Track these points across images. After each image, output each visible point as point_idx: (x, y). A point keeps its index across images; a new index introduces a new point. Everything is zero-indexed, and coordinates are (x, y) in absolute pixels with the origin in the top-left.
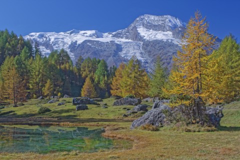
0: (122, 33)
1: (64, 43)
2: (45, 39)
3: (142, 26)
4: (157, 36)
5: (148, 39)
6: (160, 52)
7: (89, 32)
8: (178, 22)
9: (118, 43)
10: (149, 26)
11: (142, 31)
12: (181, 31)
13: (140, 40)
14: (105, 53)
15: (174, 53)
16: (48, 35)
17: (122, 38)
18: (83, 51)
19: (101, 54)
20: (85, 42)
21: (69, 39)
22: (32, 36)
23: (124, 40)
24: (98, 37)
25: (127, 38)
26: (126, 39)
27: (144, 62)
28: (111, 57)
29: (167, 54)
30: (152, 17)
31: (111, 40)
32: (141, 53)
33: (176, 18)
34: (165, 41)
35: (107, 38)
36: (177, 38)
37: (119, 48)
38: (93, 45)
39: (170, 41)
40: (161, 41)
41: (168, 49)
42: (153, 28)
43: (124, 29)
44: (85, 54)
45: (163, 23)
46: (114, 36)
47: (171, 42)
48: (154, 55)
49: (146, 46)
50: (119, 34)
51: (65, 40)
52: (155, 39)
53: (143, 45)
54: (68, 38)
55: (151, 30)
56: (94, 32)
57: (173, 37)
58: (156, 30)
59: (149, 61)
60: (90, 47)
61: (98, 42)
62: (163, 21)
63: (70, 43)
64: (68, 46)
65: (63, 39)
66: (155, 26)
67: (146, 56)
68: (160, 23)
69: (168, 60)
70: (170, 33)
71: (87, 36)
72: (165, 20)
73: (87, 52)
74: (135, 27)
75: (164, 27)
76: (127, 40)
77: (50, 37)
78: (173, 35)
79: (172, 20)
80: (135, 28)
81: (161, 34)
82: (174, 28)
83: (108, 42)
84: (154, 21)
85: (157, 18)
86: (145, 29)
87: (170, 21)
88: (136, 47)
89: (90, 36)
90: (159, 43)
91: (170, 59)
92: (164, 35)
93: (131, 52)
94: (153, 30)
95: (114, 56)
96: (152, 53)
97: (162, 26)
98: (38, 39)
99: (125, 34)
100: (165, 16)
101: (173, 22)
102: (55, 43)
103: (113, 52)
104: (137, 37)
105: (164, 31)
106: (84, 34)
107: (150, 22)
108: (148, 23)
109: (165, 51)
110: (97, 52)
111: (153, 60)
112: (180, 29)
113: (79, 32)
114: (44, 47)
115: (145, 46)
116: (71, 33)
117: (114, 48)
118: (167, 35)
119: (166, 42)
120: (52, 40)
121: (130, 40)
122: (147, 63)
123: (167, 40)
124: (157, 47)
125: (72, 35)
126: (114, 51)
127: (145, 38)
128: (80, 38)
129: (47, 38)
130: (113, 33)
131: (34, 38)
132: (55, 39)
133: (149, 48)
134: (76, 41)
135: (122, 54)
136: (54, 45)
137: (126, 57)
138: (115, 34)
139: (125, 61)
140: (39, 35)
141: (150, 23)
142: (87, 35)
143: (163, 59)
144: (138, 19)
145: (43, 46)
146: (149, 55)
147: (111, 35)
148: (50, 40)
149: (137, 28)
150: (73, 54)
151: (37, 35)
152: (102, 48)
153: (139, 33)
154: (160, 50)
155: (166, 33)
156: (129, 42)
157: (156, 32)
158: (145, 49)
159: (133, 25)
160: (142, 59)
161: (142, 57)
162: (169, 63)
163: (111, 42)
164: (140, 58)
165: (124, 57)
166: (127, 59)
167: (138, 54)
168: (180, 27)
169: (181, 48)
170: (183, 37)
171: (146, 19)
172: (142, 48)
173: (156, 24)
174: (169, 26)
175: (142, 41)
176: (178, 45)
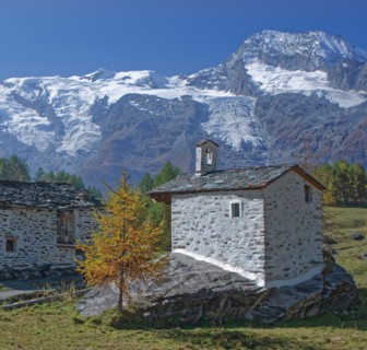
0: (210, 76)
1: (80, 103)
2: (37, 92)
3: (256, 59)
4: (290, 83)
5: (269, 89)
6: (296, 121)
7: (136, 75)
9: (200, 100)
10: (273, 59)
11: (257, 72)
12: (347, 70)
13: (251, 94)
14: (170, 126)
15: (326, 125)
16: (46, 82)
17: (210, 87)
18: (120, 120)
19: (161, 126)
20: (126, 98)
21: (91, 93)
22: (9, 85)
23: (214, 93)
24: (155, 87)
25: (222, 87)
26: (219, 90)
27: (258, 147)
28: (183, 134)
29: (310, 127)
30: (281, 37)
31: (185, 93)
32: (252, 125)
34: (308, 94)
35: (176, 89)
36: (339, 87)
37: (201, 112)
38: (143, 105)
39: (319, 95)
40: (300, 95)
41: (315, 114)
42: (283, 62)
44: (124, 128)
45: (306, 51)
46: (192, 83)
47: (323, 98)
48: (282, 130)
49: (265, 108)
50: (206, 78)
51: (82, 95)
52: (285, 90)
53: (257, 104)
54: (88, 89)
55: (278, 69)
56: (145, 74)
57: (330, 85)
58: (289, 68)
59: (269, 145)
60: (136, 110)
61: (153, 98)
62: (306, 45)
63: (91, 102)
64: (87, 108)
65: (76, 91)
66: (287, 58)
67: (264, 131)
68: (300, 50)
69: (314, 143)
70: (322, 74)
71: (130, 84)
72: (311, 43)
73: (128, 124)
74: (241, 60)
75: (309, 60)
76: (222, 94)
77: (49, 88)
78: (328, 79)
79: (328, 44)
80: (241, 63)
81: (301, 78)
82: (331, 63)
83: (176, 99)
84: (284, 45)
85: (291, 38)
86: (265, 67)
87: (323, 46)
88: (239, 110)
89: (138, 84)
90: (292, 101)
91: (318, 139)
92: (308, 79)
93: (228, 123)
94: (283, 67)
95: (189, 132)
96: (275, 125)
97: (303, 58)
98: (23, 94)
99: (218, 79)
100: (311, 34)
101: (331, 47)
102: (60, 101)
103: (187, 123)
104: (245, 84)
105: (308, 70)
106: (124, 78)
107: (276, 48)
108: (272, 50)
109: (307, 120)
110: (151, 123)
111: (277, 142)
112: (345, 65)
113: (113, 76)
114: (35, 112)
115: (260, 108)
116: (95, 79)
117: (191, 112)
118: (314, 79)
119: (311, 98)
120: (53, 94)
121: (229, 94)
122: (265, 149)
123: (314, 93)
124: (288, 110)
125: (97, 81)
126: (191, 120)
127: (262, 87)
128: (115, 89)
129: (41, 90)
130: (191, 76)
131: (13, 89)
132: (60, 91)
133: (270, 114)
134: (106, 98)
135: (208, 128)
136: (57, 106)
137: (215, 136)
138: (195, 79)
140: (25, 83)
141: (275, 52)
142: (132, 81)
144: (247, 42)
145: (33, 108)
146: (270, 131)
147: (185, 82)
148: (48, 94)
149: (244, 64)
150: (98, 127)
151: (20, 84)
152: (163, 113)
153: (249, 76)
154: (295, 117)
155: (312, 75)
156: (225, 98)
157: (290, 73)
158: (261, 116)
159: (235, 56)
160: (253, 138)
161: (254, 135)
162: (314, 150)
163: (183, 97)
164: (248, 138)
165: (213, 134)
166: (219, 140)
167: (244, 128)
168: (347, 60)
169: (346, 113)
170: (352, 85)
171: (267, 40)
172: (255, 113)
173: (291, 53)
174: (321, 59)
175: (256, 95)
176: (337, 105)
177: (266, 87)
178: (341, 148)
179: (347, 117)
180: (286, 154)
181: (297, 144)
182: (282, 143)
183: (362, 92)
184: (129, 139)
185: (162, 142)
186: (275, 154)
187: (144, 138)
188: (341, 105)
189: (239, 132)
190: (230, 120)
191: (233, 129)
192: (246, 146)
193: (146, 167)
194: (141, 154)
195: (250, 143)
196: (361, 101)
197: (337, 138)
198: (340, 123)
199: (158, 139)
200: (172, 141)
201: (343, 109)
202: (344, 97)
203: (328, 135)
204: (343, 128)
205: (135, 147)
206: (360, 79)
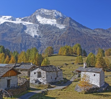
0: (27, 19)
3: (39, 15)
4: (47, 22)
5: (42, 23)
6: (48, 31)
7: (8, 17)
8: (60, 15)
9: (25, 25)
10: (43, 16)
11: (39, 18)
12: (61, 20)
13: (37, 24)
14: (16, 30)
15: (56, 32)
17: (27, 21)
18: (3, 28)
19: (14, 30)
20: (5, 23)
23: (28, 23)
24: (13, 20)
25: (30, 22)
27: (39, 37)
28: (20, 33)
29: (52, 33)
30: (45, 10)
32: (37, 31)
33: (59, 12)
34: (52, 25)
35: (18, 21)
36: (59, 23)
37: (25, 27)
38: (9, 25)
39: (54, 25)
40: (50, 25)
41: (53, 30)
42: (46, 17)
43: (29, 16)
44: (5, 30)
45: (51, 14)
46: (22, 20)
48: (45, 33)
49: (41, 27)
50: (26, 19)
52: (46, 23)
53: (39, 26)
55: (44, 18)
56: (10, 17)
57: (57, 23)
58: (47, 18)
59: (41, 36)
60: (8, 26)
61: (13, 23)
62: (51, 13)
66: (47, 16)
67: (40, 33)
68: (50, 14)
69: (52, 37)
70: (55, 20)
72: (53, 13)
73: (6, 29)
74: (35, 15)
75: (52, 16)
76: (30, 23)
78: (57, 22)
79: (57, 13)
80: (35, 16)
81: (50, 21)
82: (57, 18)
83: (18, 24)
84: (46, 12)
85: (48, 11)
86: (41, 17)
87: (56, 13)
88: (34, 28)
89: (8, 19)
90: (48, 26)
91: (54, 36)
92: (52, 21)
93: (31, 31)
94: (45, 18)
95: (21, 32)
96: (43, 32)
97: (51, 16)
99: (29, 19)
100: (53, 10)
101: (58, 14)
103: (21, 30)
104: (36, 21)
105: (52, 19)
106: (5, 18)
107: (44, 13)
108: (43, 13)
109: (51, 31)
110: (11, 29)
111: (44, 36)
112: (61, 18)
113: (2, 17)
117: (22, 27)
118: (53, 21)
119: (52, 26)
121: (32, 23)
122: (40, 37)
123: (53, 25)
124: (46, 28)
126: (22, 29)
127: (40, 22)
128: (2, 20)
133: (42, 29)
135: (26, 31)
138: (23, 19)
139: (27, 35)
141: (44, 14)
142: (7, 19)
143: (49, 36)
144: (37, 11)
146: (42, 33)
147: (21, 20)
149: (36, 16)
152: (15, 27)
153: (37, 19)
154: (48, 30)
155: (52, 20)
156: (31, 24)
157: (47, 19)
158: (40, 29)
159: (34, 14)
160: (37, 35)
161: (38, 34)
162: (52, 38)
163: (20, 23)
164: (36, 34)
165: (27, 33)
166: (29, 35)
167: (35, 32)
168: (61, 17)
169: (60, 30)
170: (62, 23)
171: (42, 11)
172: (38, 28)
173: (48, 14)
174: (55, 16)
175: (39, 24)
176: (58, 28)
177: (41, 22)
178: (59, 38)
179: (61, 31)
180: (46, 39)
181: (48, 37)
182: (45, 36)
183: (64, 25)
184: (6, 33)
185: (14, 34)
186: (43, 39)
187: (10, 33)
188: (59, 28)
189: (34, 33)
190: (32, 30)
191: (32, 32)
192: (35, 36)
193: (10, 40)
194: (9, 37)
195: (37, 36)
196: (64, 27)
197: (58, 36)
198: (59, 32)
199: (13, 33)
200: (17, 34)
201: (60, 29)
202: (60, 26)
203: (56, 35)
204: (60, 34)
205: (7, 35)
206: (64, 22)
